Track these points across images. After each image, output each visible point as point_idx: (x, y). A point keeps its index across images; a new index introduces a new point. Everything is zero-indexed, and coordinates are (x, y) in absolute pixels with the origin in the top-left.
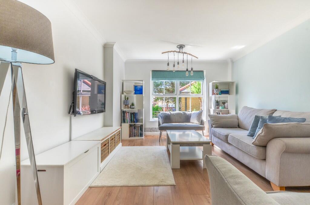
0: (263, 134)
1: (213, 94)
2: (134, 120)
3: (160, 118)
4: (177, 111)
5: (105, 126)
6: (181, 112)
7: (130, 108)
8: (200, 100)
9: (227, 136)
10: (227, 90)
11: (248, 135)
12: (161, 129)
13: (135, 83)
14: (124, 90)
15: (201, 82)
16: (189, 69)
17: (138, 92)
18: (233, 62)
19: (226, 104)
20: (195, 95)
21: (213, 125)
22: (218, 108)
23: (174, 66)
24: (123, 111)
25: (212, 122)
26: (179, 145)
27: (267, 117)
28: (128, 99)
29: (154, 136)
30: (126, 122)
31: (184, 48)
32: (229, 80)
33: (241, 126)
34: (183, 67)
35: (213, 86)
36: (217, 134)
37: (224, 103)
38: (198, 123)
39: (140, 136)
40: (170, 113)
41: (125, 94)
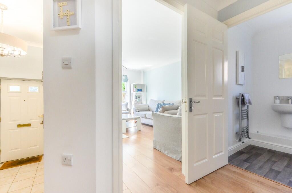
0: (161, 110)
1: (134, 91)
9: (146, 115)
10: (141, 89)
15: (125, 83)
18: (144, 72)
19: (141, 98)
25: (136, 109)
27: (162, 104)
32: (142, 83)
33: (150, 109)
35: (134, 86)
36: (140, 114)
37: (139, 97)
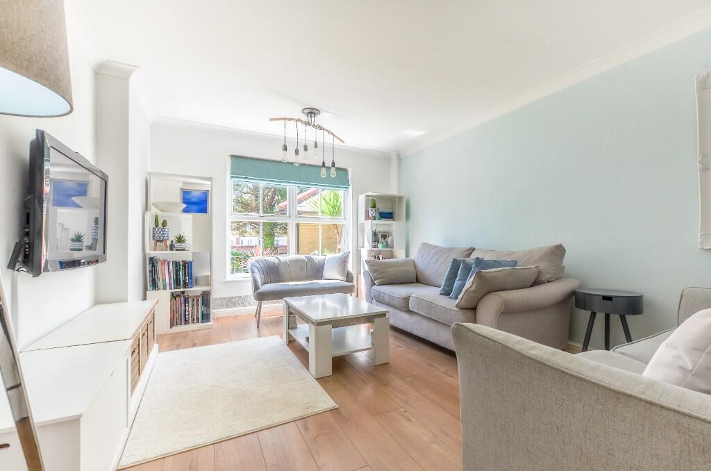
0: (473, 288)
1: (367, 218)
2: (184, 281)
3: (256, 271)
4: (292, 256)
5: (97, 302)
6: (302, 257)
7: (171, 249)
8: (336, 231)
9: (407, 299)
10: (391, 211)
11: (441, 294)
12: (262, 297)
13: (184, 183)
14: (152, 200)
15: (341, 192)
16: (328, 164)
17: (194, 207)
18: (400, 159)
19: (389, 239)
20: (328, 220)
21: (376, 280)
22: (375, 247)
23: (297, 152)
24: (151, 259)
25: (375, 274)
26: (331, 326)
27: (471, 261)
28: (164, 224)
29: (238, 316)
30: (162, 287)
31: (317, 117)
32: (393, 191)
33: (419, 279)
34: (316, 157)
35: (367, 201)
36: (386, 297)
37: (384, 237)
38: (341, 278)
39: (203, 319)
40: (278, 259)
41: (154, 211)
